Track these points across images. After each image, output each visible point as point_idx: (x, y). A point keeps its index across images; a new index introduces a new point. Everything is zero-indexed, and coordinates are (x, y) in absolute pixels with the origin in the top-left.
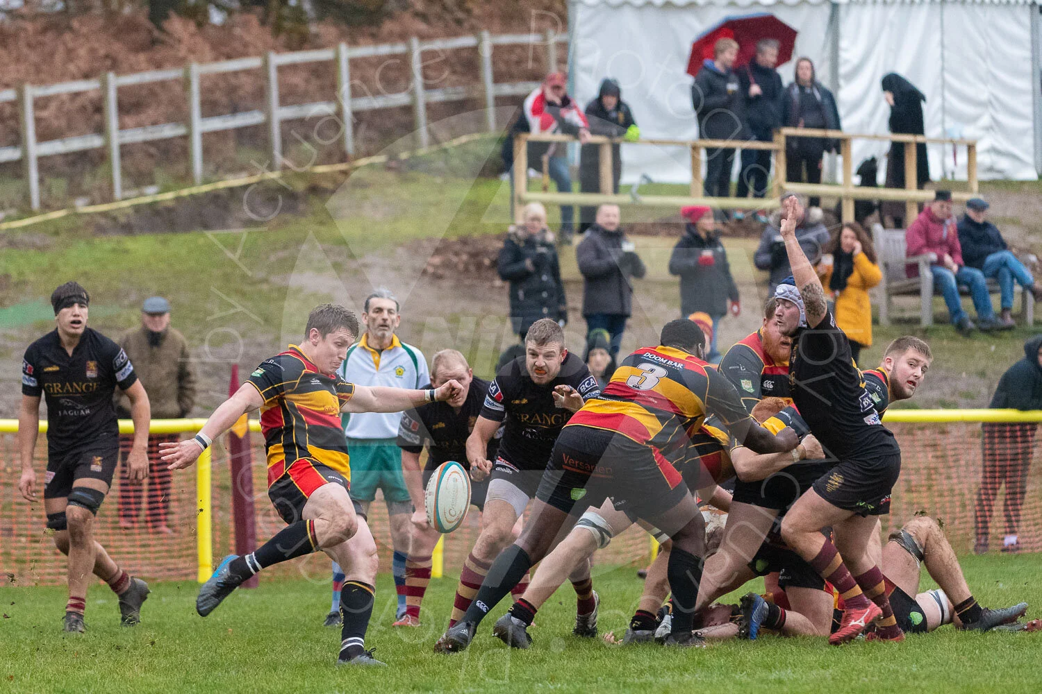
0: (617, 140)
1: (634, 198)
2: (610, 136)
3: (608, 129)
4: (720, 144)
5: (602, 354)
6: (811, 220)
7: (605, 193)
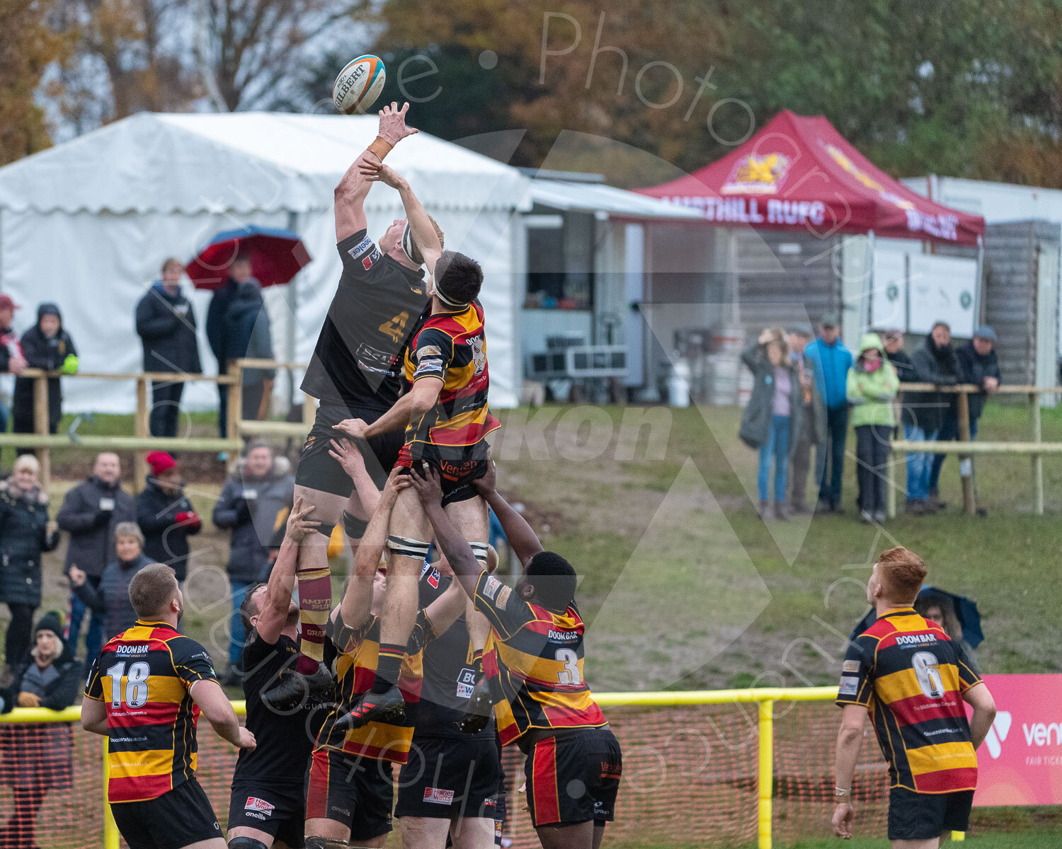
0: (54, 374)
1: (73, 439)
2: (45, 368)
3: (43, 361)
4: (168, 377)
5: (49, 636)
6: (279, 472)
7: (40, 433)
